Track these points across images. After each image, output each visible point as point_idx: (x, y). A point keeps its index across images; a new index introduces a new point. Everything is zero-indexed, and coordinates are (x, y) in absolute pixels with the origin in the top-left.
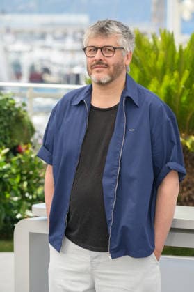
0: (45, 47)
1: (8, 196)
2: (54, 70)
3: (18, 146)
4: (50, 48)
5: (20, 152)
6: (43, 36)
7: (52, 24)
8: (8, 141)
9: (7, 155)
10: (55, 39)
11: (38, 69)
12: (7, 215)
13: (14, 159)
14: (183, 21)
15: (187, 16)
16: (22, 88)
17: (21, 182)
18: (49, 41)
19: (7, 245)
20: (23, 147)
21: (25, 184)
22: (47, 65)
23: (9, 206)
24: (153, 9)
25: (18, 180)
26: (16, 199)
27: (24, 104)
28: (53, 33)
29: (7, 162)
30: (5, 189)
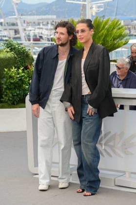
0: (40, 28)
1: (24, 86)
2: (44, 37)
3: (27, 66)
4: (42, 28)
5: (29, 68)
6: (39, 24)
7: (42, 19)
8: (24, 64)
9: (23, 70)
10: (43, 25)
11: (38, 37)
12: (24, 93)
13: (26, 71)
14: (92, 16)
18: (41, 26)
20: (29, 66)
22: (40, 35)
23: (25, 90)
25: (28, 79)
26: (27, 87)
27: (29, 50)
28: (43, 22)
29: (23, 72)
30: (23, 83)
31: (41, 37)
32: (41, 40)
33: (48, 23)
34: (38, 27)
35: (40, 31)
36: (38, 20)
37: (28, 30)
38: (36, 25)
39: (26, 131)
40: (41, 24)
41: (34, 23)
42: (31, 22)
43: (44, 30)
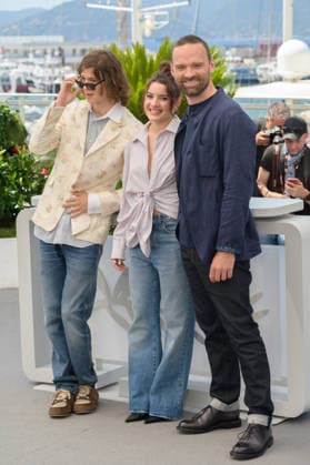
0: (27, 63)
1: (6, 190)
2: (37, 82)
4: (32, 64)
5: (16, 152)
6: (26, 54)
7: (34, 44)
8: (5, 143)
9: (4, 155)
10: (36, 56)
11: (24, 82)
12: (7, 206)
13: (10, 158)
15: (148, 33)
17: (18, 177)
18: (31, 58)
19: (8, 231)
20: (18, 148)
21: (21, 179)
22: (29, 78)
23: (8, 199)
24: (119, 29)
25: (15, 176)
26: (13, 192)
28: (34, 51)
29: (4, 161)
30: (4, 184)
31: (30, 82)
32: (30, 89)
33: (45, 53)
34: (25, 60)
35: (28, 69)
36: (25, 44)
38: (19, 57)
39: (17, 289)
40: (31, 55)
41: (16, 51)
42: (8, 51)
43: (37, 67)
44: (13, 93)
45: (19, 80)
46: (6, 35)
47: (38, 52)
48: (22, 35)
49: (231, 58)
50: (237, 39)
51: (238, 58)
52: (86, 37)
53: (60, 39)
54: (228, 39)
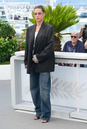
0: (19, 11)
1: (9, 50)
2: (21, 16)
3: (11, 37)
4: (20, 11)
5: (12, 38)
6: (18, 8)
7: (20, 5)
9: (8, 39)
10: (21, 8)
11: (17, 16)
12: (9, 55)
14: (54, 3)
16: (12, 21)
17: (12, 46)
18: (20, 9)
21: (13, 46)
22: (19, 15)
23: (9, 52)
25: (11, 45)
26: (11, 50)
27: (12, 26)
28: (21, 7)
29: (8, 41)
30: (8, 48)
31: (19, 17)
32: (19, 18)
33: (24, 7)
34: (18, 9)
36: (18, 5)
37: (11, 12)
38: (16, 9)
39: (10, 80)
40: (20, 8)
41: (15, 7)
42: (13, 7)
43: (22, 12)
44: (13, 20)
45: (16, 16)
46: (12, 2)
47: (22, 7)
48: (17, 2)
49: (82, 9)
50: (83, 3)
51: (84, 9)
52: (37, 3)
53: (29, 3)
54: (80, 4)
